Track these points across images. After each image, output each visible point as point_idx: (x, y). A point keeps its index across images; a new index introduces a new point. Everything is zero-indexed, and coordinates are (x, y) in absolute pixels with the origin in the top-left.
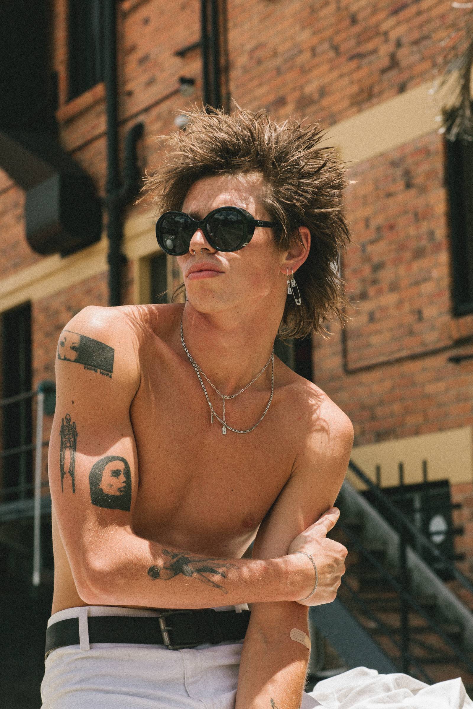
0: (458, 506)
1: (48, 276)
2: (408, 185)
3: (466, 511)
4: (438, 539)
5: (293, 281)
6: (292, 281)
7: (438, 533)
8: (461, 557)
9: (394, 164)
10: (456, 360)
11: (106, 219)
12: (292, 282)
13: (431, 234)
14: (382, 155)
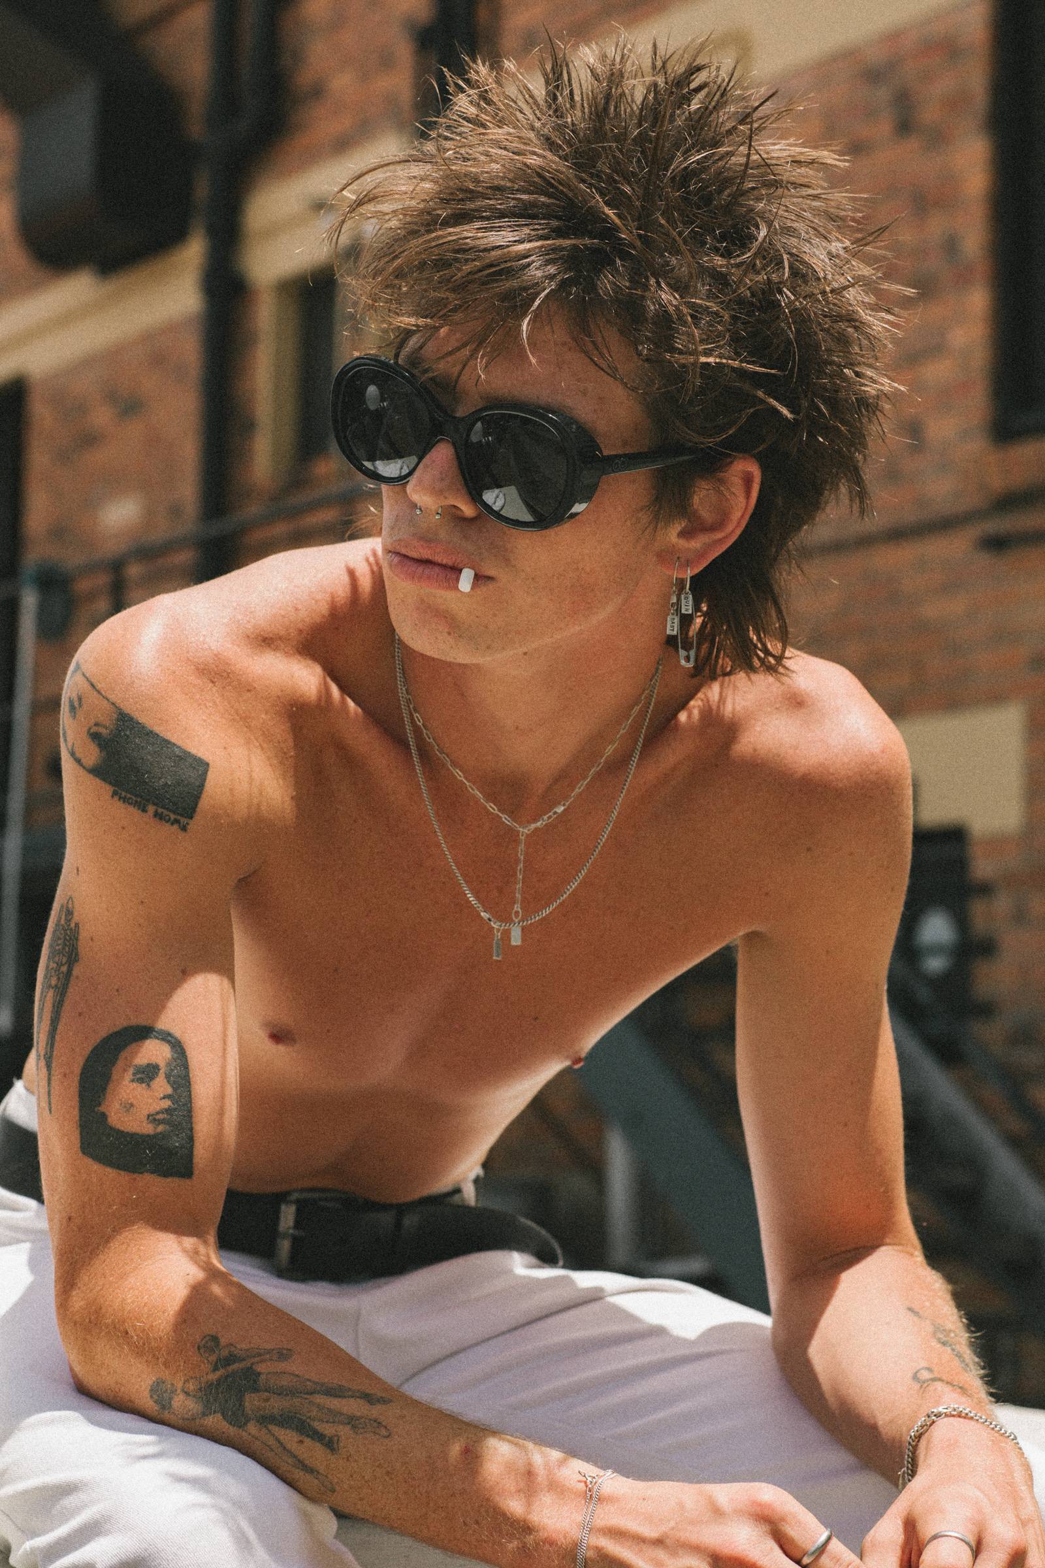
0: (985, 889)
1: (64, 320)
2: (905, 126)
3: (1002, 904)
4: (935, 964)
5: (686, 598)
6: (683, 596)
7: (936, 950)
8: (986, 1010)
9: (873, 75)
10: (997, 544)
11: (203, 189)
12: (683, 602)
13: (951, 246)
14: (848, 55)
